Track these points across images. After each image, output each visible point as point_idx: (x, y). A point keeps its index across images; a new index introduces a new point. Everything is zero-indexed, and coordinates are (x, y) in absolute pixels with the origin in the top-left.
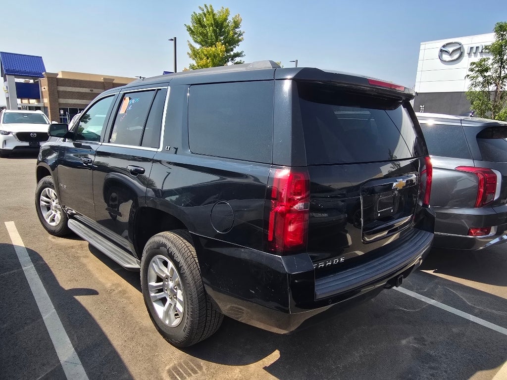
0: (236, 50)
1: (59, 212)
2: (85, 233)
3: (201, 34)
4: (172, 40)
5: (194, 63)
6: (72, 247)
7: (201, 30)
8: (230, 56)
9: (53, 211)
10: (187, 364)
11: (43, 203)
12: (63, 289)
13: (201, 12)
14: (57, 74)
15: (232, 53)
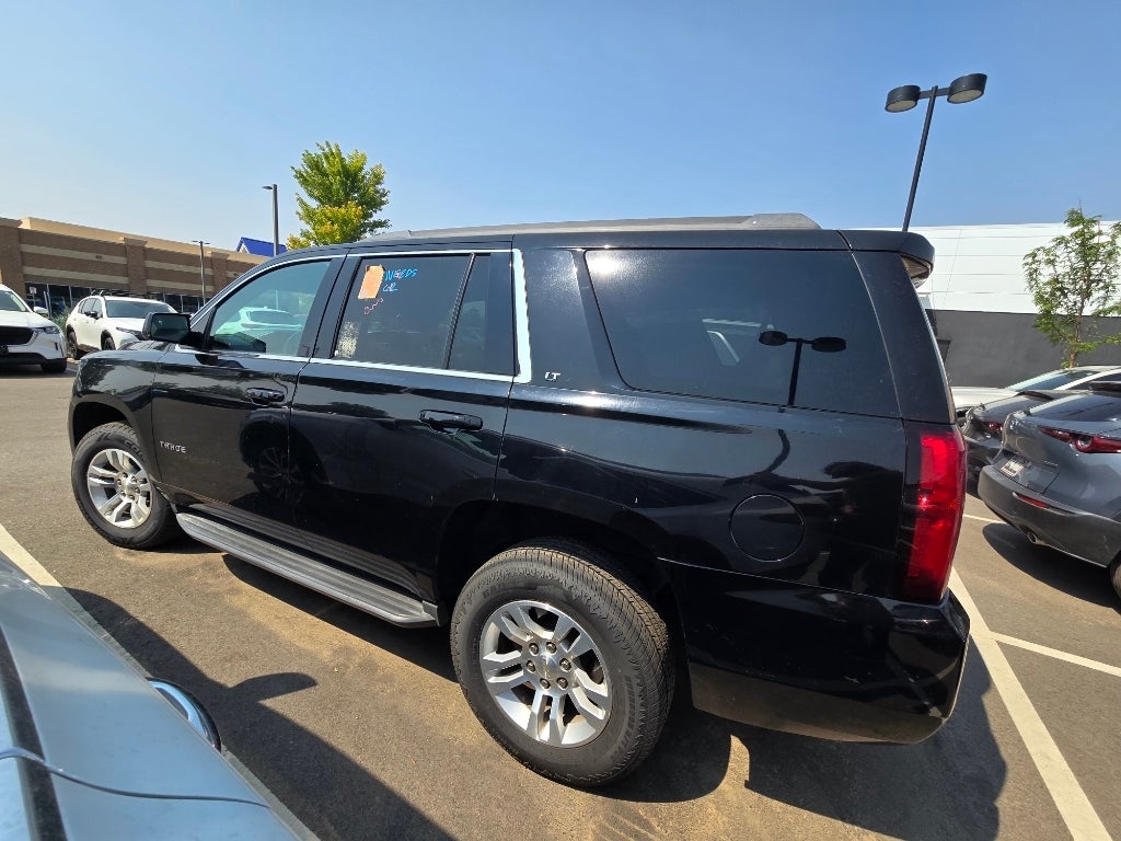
0: (377, 217)
1: (141, 500)
2: (243, 547)
3: (320, 184)
4: (269, 188)
5: (308, 228)
6: (189, 572)
7: (318, 179)
8: (368, 225)
9: (122, 497)
10: (615, 822)
11: (92, 481)
12: (221, 687)
13: (320, 152)
14: (20, 222)
15: (371, 220)
